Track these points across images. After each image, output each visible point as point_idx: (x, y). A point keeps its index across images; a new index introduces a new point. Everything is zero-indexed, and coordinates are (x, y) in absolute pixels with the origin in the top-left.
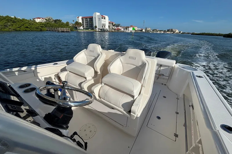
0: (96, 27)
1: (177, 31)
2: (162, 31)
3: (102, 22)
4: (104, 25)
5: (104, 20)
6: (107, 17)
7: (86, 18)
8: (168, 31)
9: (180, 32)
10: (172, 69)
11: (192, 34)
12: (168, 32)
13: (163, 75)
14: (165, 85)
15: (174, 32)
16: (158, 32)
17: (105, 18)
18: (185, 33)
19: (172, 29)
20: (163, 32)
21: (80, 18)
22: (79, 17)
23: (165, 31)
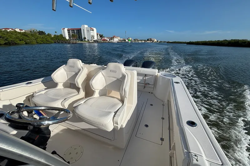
0: (85, 38)
1: (155, 40)
2: (143, 40)
3: (91, 34)
4: (93, 37)
5: (93, 32)
6: (95, 29)
7: (73, 30)
8: (148, 40)
9: (158, 41)
10: (156, 78)
11: (167, 43)
12: (148, 42)
13: (149, 84)
14: (152, 93)
15: (153, 41)
16: (140, 42)
17: (93, 30)
18: (162, 42)
19: (151, 39)
20: (144, 42)
21: (66, 30)
22: (64, 29)
23: (145, 40)
